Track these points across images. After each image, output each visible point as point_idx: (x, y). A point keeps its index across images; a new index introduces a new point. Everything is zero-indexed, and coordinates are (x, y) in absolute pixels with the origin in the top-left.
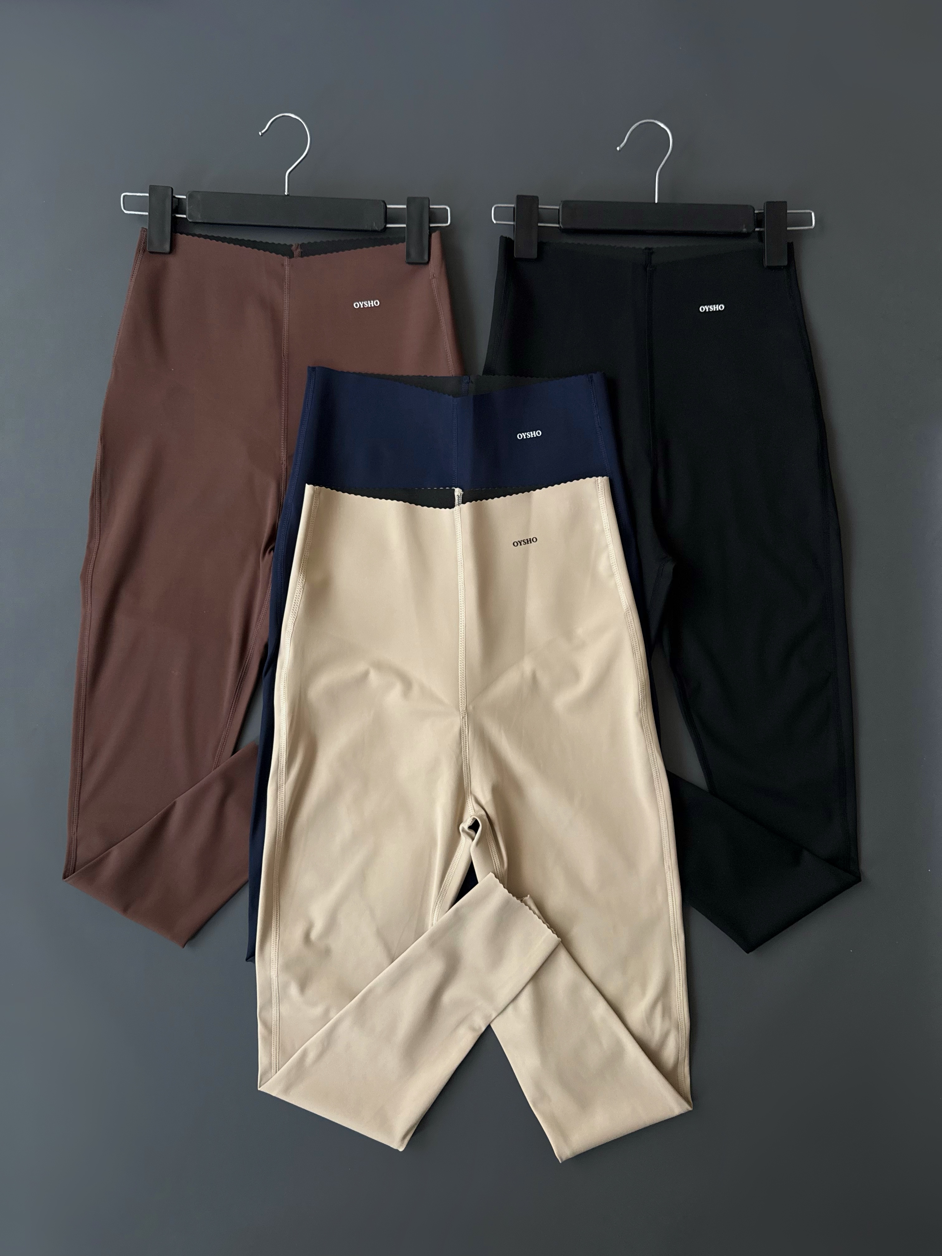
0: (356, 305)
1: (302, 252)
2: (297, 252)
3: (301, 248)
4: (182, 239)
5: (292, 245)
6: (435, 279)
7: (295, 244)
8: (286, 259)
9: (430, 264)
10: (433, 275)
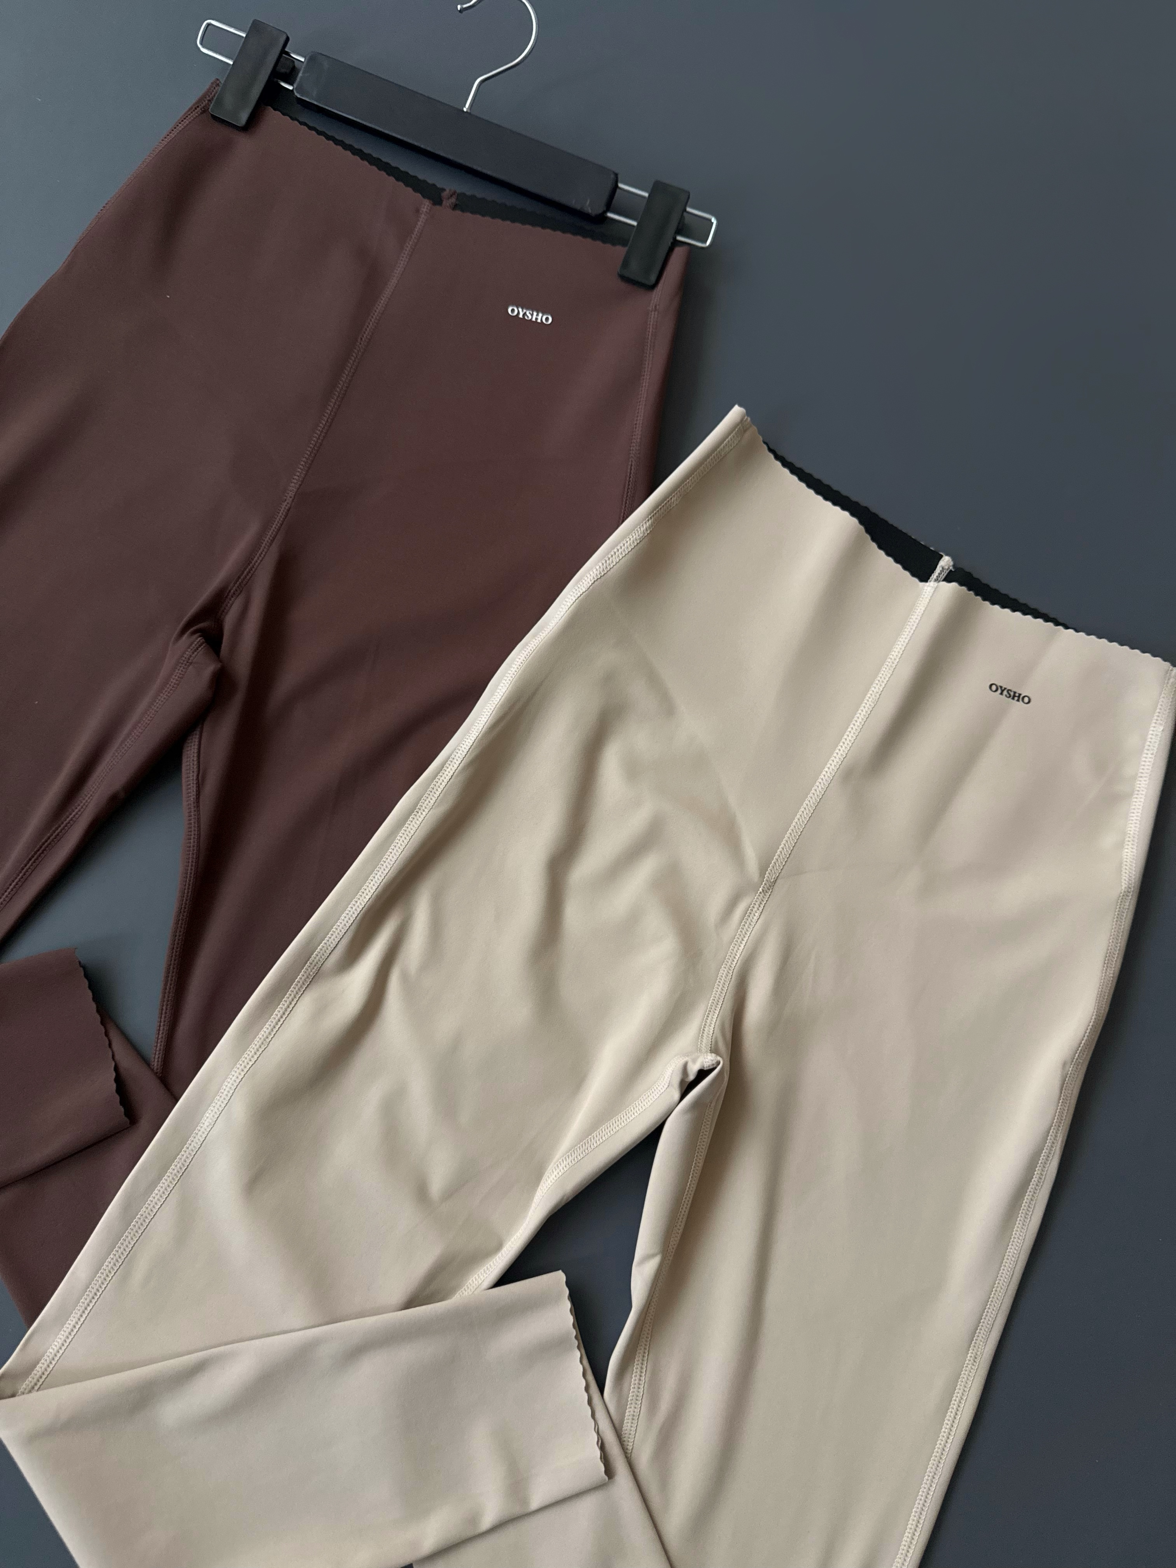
0: (513, 311)
1: (456, 204)
2: (447, 203)
3: (457, 199)
5: (443, 190)
6: (656, 313)
7: (450, 190)
8: (426, 205)
9: (655, 291)
10: (656, 307)
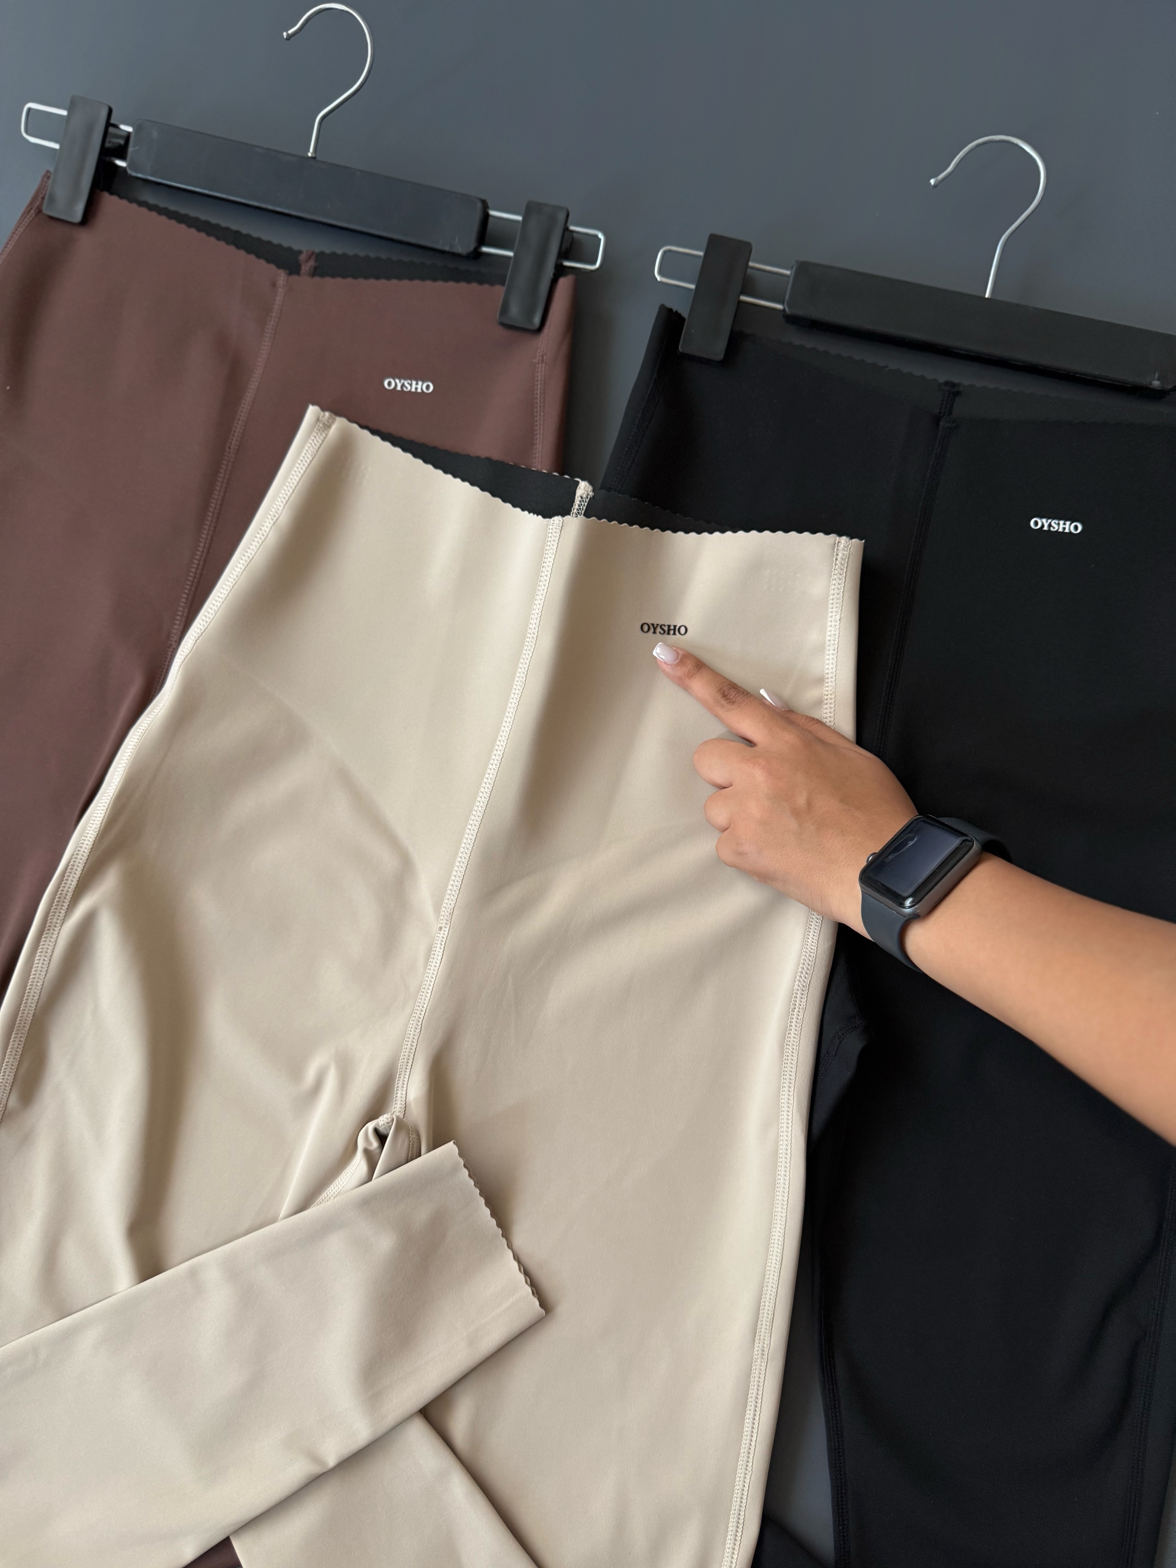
0: (390, 384)
1: (316, 268)
2: (306, 267)
3: (316, 260)
4: (110, 203)
5: (300, 252)
6: (544, 365)
7: (308, 251)
8: (282, 277)
9: (539, 334)
